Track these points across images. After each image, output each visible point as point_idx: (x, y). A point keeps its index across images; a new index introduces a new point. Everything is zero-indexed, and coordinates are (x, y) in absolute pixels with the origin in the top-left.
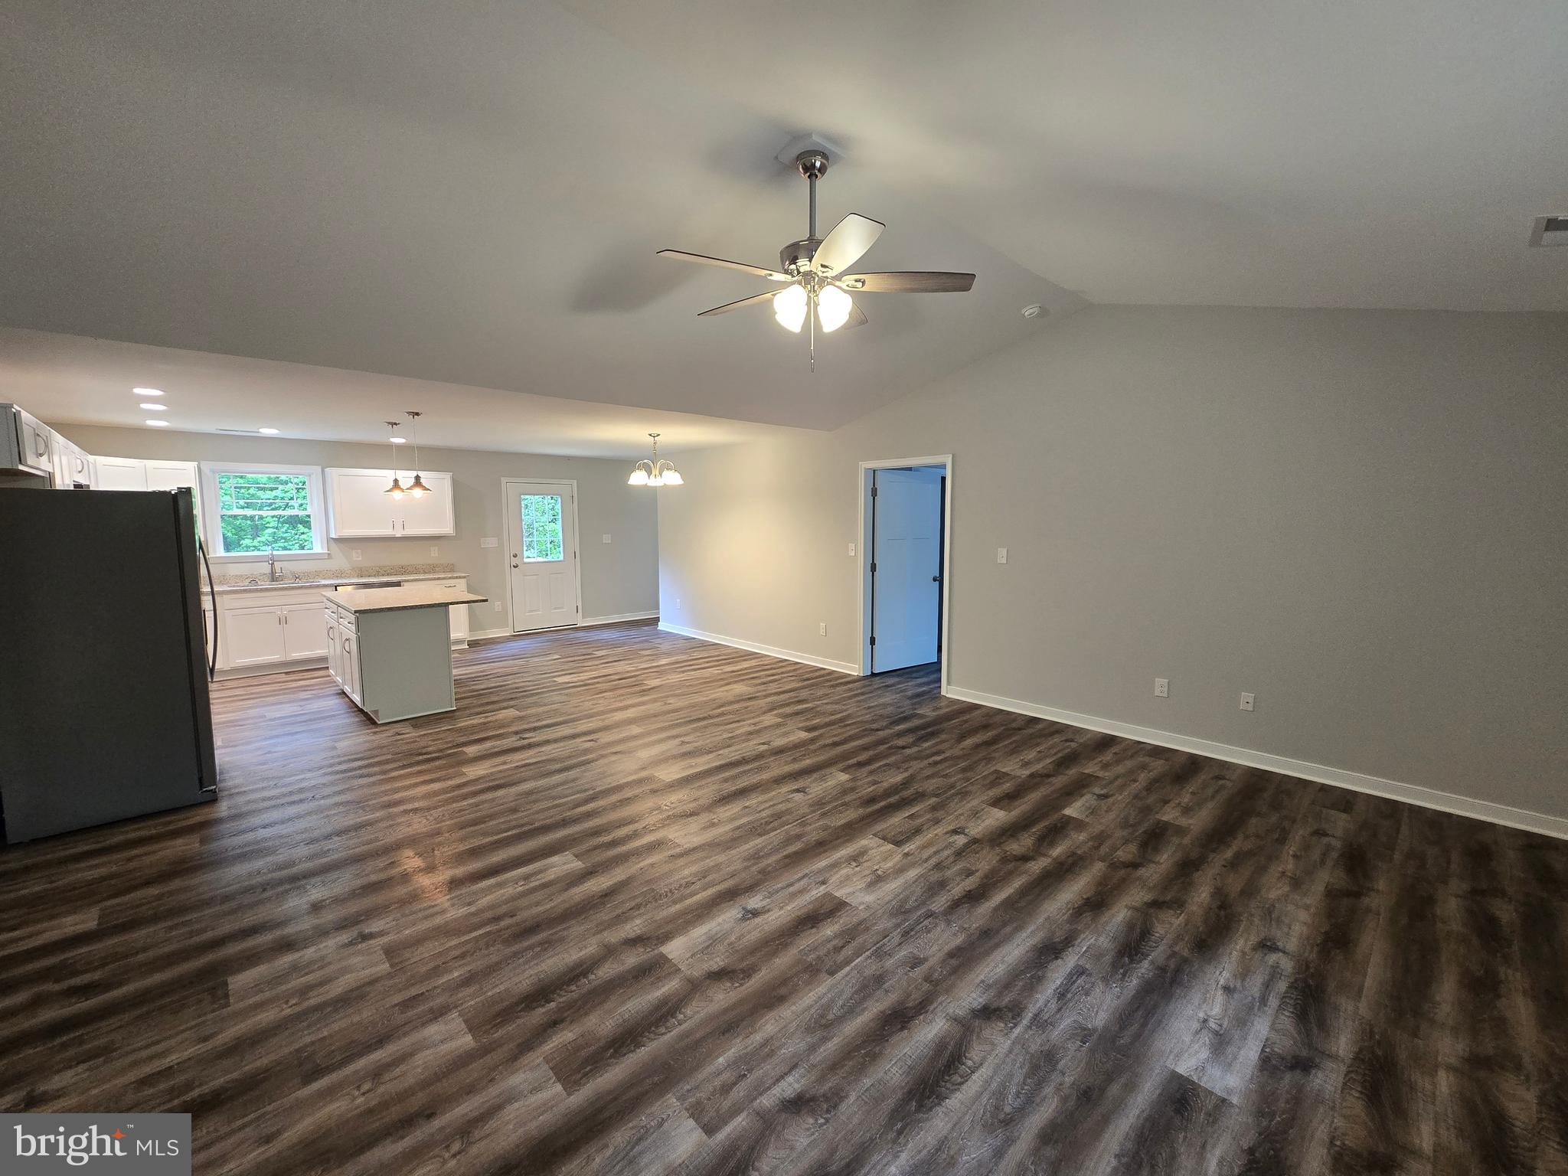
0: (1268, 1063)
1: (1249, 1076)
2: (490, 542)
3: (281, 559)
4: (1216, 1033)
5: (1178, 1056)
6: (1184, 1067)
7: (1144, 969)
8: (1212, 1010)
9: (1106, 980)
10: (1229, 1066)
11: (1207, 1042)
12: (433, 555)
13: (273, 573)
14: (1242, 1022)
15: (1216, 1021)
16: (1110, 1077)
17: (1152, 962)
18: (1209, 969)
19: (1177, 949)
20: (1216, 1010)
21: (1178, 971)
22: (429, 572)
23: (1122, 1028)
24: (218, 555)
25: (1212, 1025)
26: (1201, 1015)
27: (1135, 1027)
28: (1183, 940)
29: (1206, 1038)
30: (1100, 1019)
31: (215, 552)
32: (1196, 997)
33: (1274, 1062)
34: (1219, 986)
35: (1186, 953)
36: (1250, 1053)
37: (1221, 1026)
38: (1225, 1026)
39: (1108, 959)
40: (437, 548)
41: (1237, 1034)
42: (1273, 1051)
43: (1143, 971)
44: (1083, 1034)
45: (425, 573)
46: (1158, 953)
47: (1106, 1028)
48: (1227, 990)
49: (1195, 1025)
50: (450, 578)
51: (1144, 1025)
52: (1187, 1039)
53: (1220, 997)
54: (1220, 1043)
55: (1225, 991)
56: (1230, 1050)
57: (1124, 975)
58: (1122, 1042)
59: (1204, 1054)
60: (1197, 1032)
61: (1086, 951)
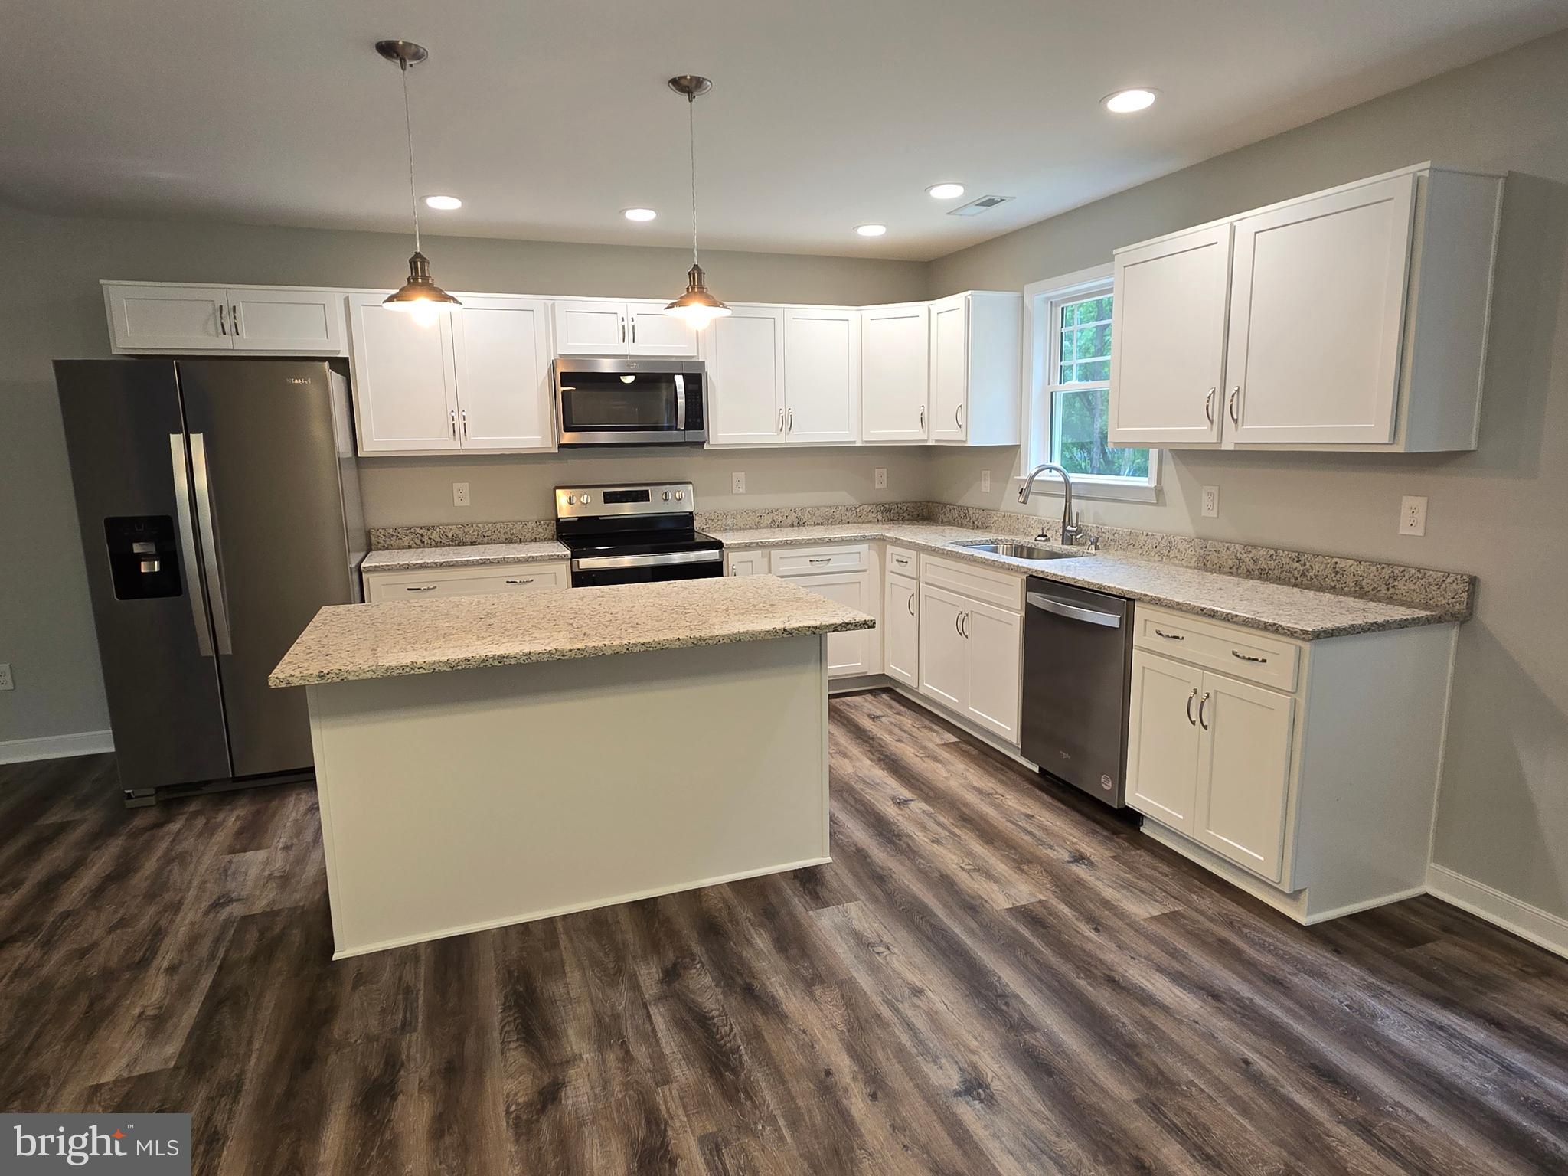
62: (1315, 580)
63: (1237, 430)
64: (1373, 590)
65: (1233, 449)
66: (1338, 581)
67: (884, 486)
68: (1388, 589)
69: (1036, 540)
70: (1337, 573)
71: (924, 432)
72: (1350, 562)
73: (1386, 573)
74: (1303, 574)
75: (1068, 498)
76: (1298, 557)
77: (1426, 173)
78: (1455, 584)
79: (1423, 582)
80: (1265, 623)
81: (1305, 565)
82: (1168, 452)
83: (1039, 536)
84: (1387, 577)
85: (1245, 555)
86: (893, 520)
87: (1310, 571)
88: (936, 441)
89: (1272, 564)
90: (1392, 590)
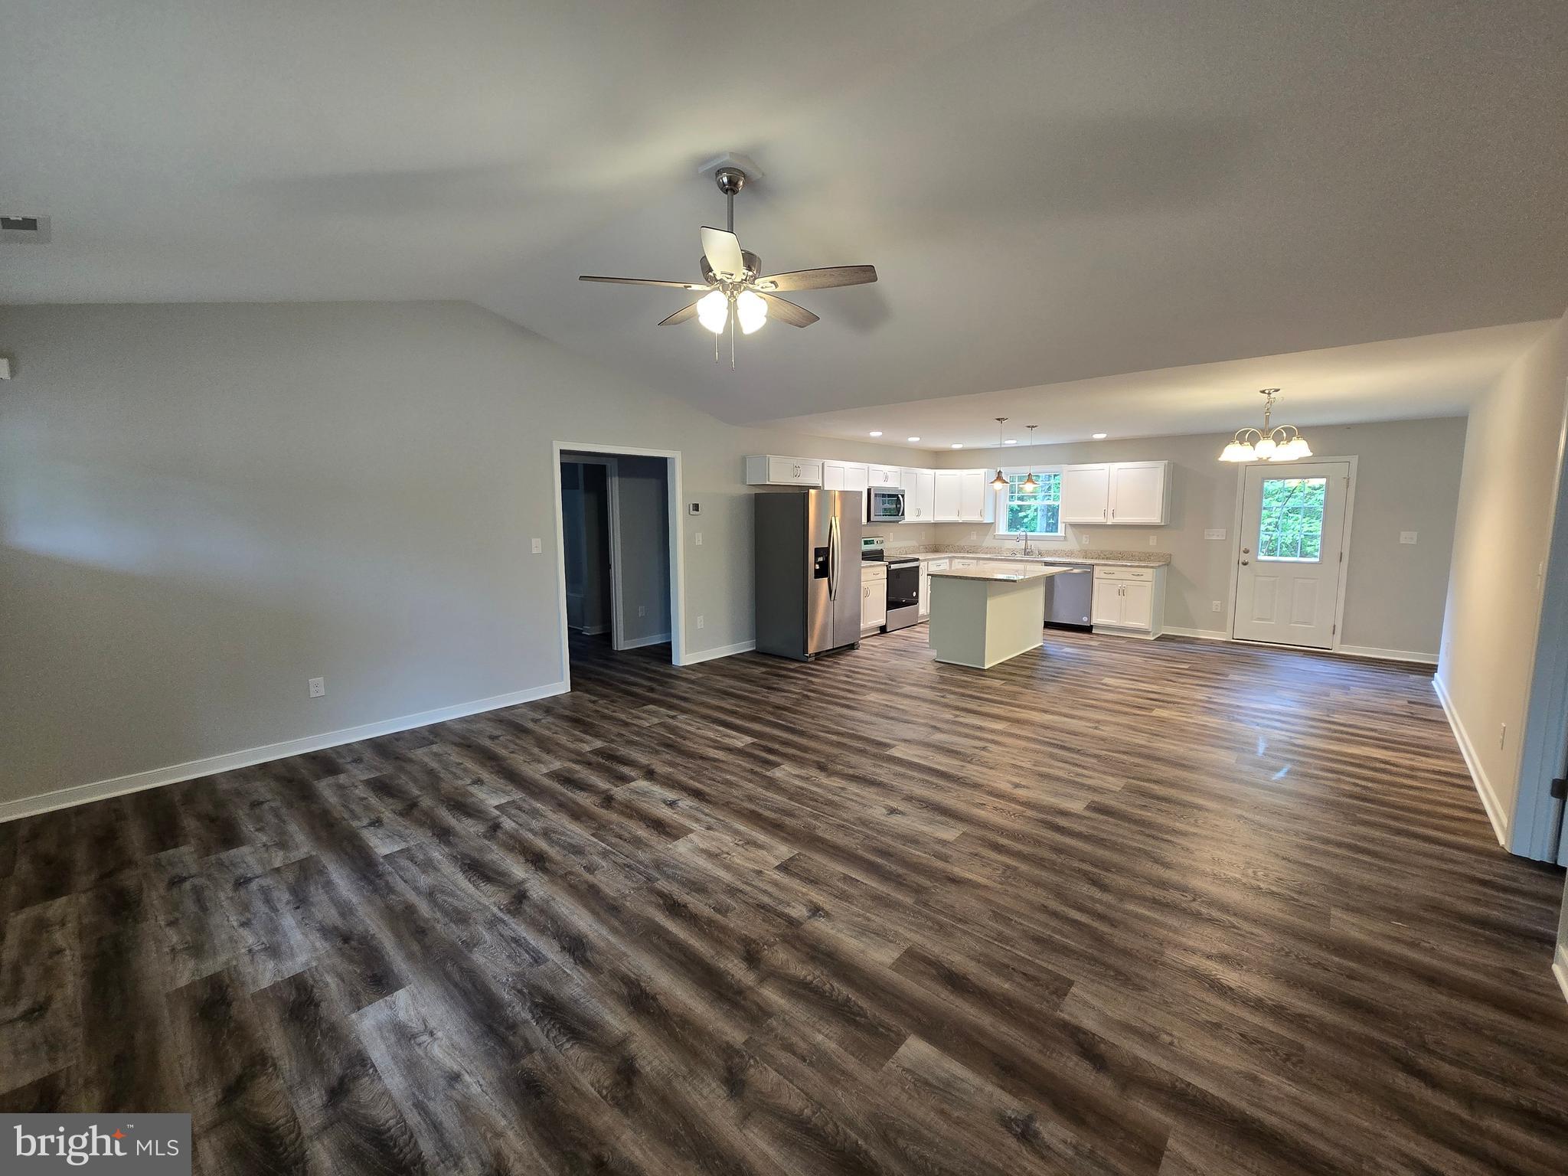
0: (360, 1062)
1: (362, 1038)
2: (1217, 534)
4: (414, 1036)
5: (414, 997)
6: (401, 996)
7: (520, 1011)
8: (439, 1046)
9: (520, 976)
10: (380, 1028)
11: (410, 1024)
14: (412, 1067)
15: (426, 1044)
16: (426, 949)
17: (526, 1022)
18: (491, 1075)
19: (537, 1056)
20: (437, 1051)
21: (503, 1041)
23: (461, 969)
25: (425, 1038)
26: (440, 1034)
27: (457, 977)
28: (550, 1069)
29: (416, 1025)
30: (478, 958)
32: (462, 1041)
33: (358, 1068)
34: (463, 1072)
35: (526, 1062)
36: (379, 1053)
37: (420, 1045)
38: (416, 1048)
39: (548, 986)
41: (403, 1054)
42: (367, 1075)
43: (517, 1009)
44: (471, 944)
46: (536, 1032)
47: (468, 958)
48: (454, 1078)
49: (432, 1023)
50: (1137, 567)
51: (456, 985)
52: (423, 1010)
53: (451, 1064)
54: (404, 1035)
55: (455, 1073)
56: (393, 1039)
57: (520, 991)
58: (449, 964)
59: (402, 1016)
60: (424, 1021)
61: (565, 972)
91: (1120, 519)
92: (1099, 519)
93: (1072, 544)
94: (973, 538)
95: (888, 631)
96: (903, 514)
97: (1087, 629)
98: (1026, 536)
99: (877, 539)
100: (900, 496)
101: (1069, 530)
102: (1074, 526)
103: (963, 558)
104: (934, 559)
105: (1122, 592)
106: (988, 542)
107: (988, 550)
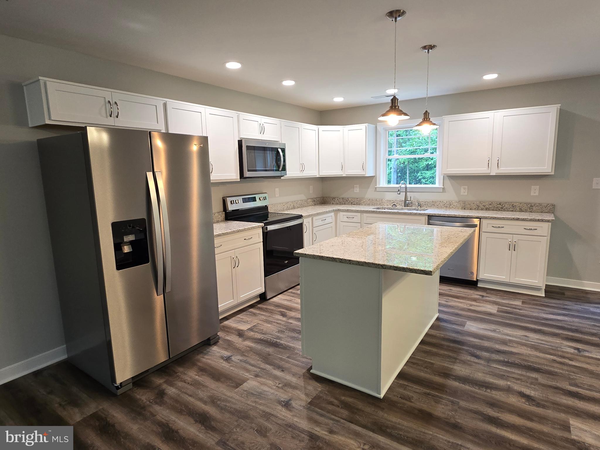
3: (413, 191)
12: (532, 194)
13: (406, 200)
22: (526, 211)
24: (380, 186)
31: (379, 185)
40: (538, 187)
45: (521, 210)
62: (506, 209)
63: (498, 169)
64: (525, 210)
65: (495, 175)
66: (514, 209)
67: (312, 192)
68: (530, 210)
69: (392, 206)
70: (513, 207)
71: (342, 172)
72: (518, 204)
73: (529, 206)
74: (502, 208)
75: (406, 192)
76: (500, 204)
77: (559, 107)
78: (550, 207)
79: (541, 207)
80: (538, 219)
81: (502, 205)
82: (446, 177)
83: (393, 205)
84: (530, 206)
85: (481, 205)
86: (315, 204)
87: (504, 207)
88: (346, 175)
89: (491, 206)
90: (531, 210)
91: (504, 170)
92: (482, 170)
93: (451, 196)
94: (356, 191)
95: (268, 298)
96: (284, 169)
97: (472, 284)
98: (406, 188)
99: (260, 195)
100: (280, 150)
101: (448, 181)
102: (453, 178)
103: (348, 211)
104: (318, 214)
105: (513, 247)
106: (370, 194)
107: (371, 202)
